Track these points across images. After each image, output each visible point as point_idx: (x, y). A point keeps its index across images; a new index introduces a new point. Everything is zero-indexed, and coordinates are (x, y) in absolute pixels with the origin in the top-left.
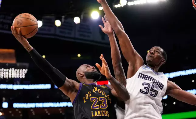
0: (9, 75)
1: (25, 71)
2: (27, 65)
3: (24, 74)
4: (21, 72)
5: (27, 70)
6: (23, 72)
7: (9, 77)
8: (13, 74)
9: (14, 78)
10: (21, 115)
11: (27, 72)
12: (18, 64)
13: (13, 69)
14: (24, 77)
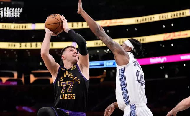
0: (3, 14)
1: (20, 10)
2: (22, 3)
3: (19, 14)
4: (16, 11)
5: (22, 9)
6: (18, 11)
7: (3, 16)
8: (8, 13)
9: (9, 17)
10: (17, 56)
11: (22, 11)
12: (13, 3)
13: (8, 8)
14: (19, 16)
